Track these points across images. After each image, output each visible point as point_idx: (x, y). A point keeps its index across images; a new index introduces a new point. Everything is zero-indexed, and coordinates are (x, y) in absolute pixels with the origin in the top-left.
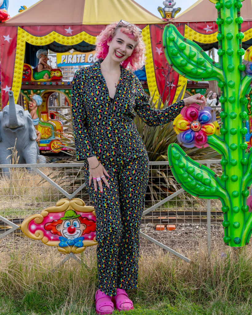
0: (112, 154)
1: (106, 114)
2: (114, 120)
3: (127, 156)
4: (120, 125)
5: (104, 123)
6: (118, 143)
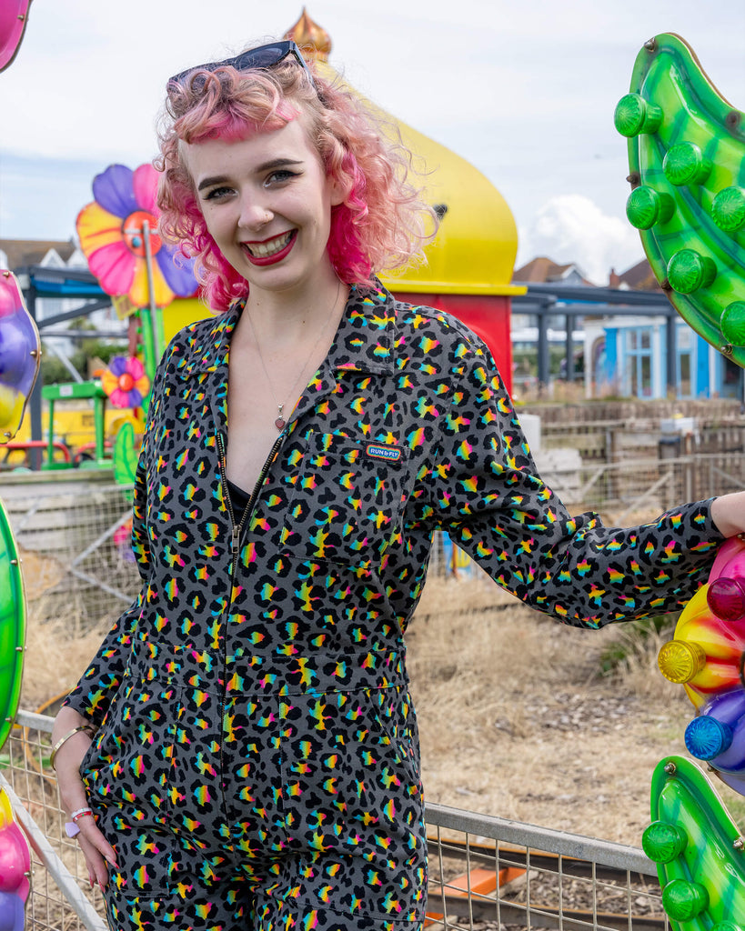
0: (195, 800)
1: (202, 581)
2: (238, 618)
3: (275, 828)
4: (267, 652)
5: (187, 626)
6: (229, 751)
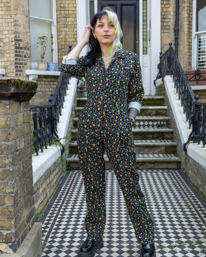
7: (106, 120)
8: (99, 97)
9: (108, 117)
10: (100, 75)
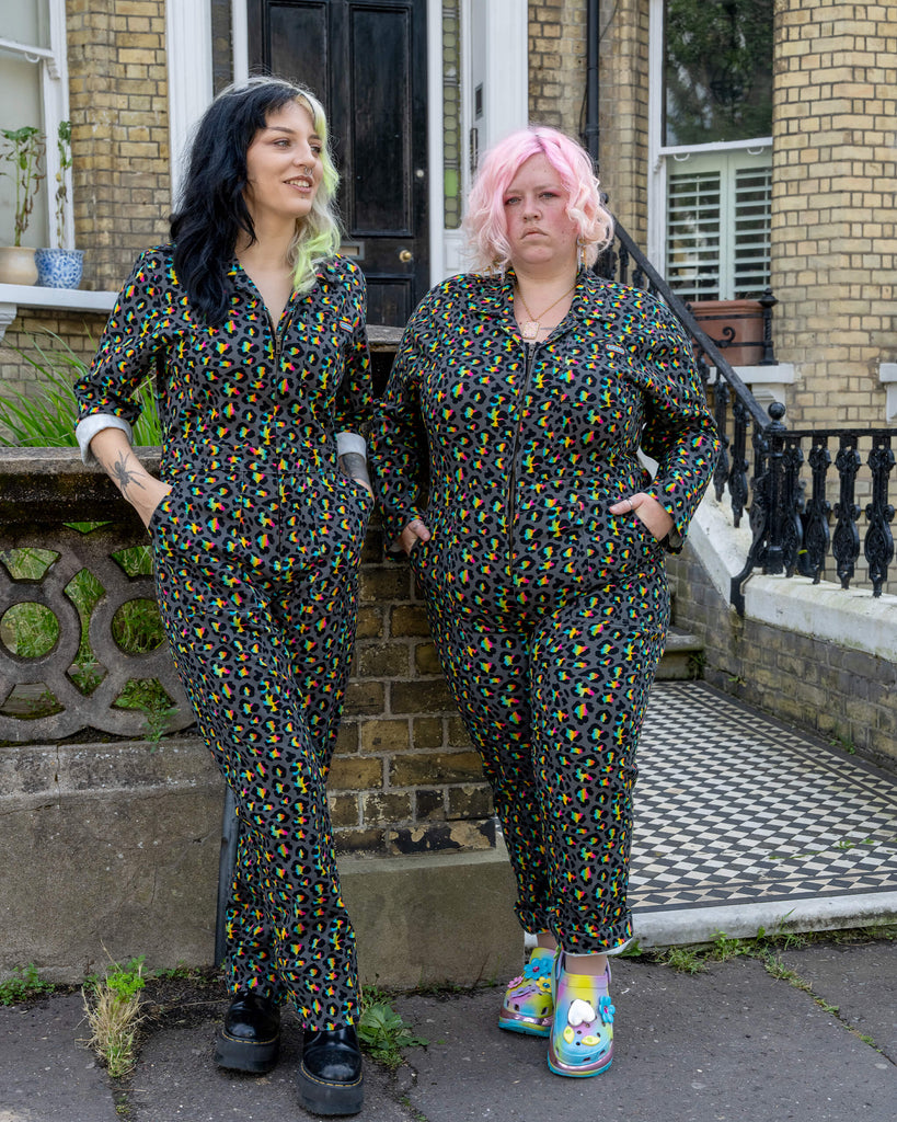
7: (289, 518)
8: (256, 430)
9: (296, 506)
10: (254, 349)
